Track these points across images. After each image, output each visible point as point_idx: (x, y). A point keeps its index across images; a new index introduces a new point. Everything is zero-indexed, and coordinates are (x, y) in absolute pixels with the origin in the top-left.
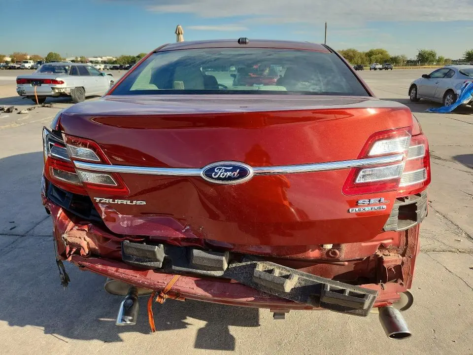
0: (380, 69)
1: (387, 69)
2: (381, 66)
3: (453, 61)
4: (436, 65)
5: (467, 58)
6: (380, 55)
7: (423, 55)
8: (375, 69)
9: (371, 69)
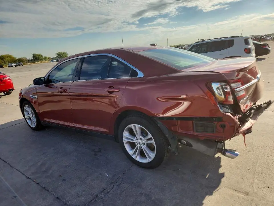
0: (15, 66)
1: (19, 65)
2: (15, 64)
3: (52, 58)
4: (44, 61)
5: (57, 57)
6: (9, 58)
7: (35, 57)
8: (12, 66)
9: (9, 67)
